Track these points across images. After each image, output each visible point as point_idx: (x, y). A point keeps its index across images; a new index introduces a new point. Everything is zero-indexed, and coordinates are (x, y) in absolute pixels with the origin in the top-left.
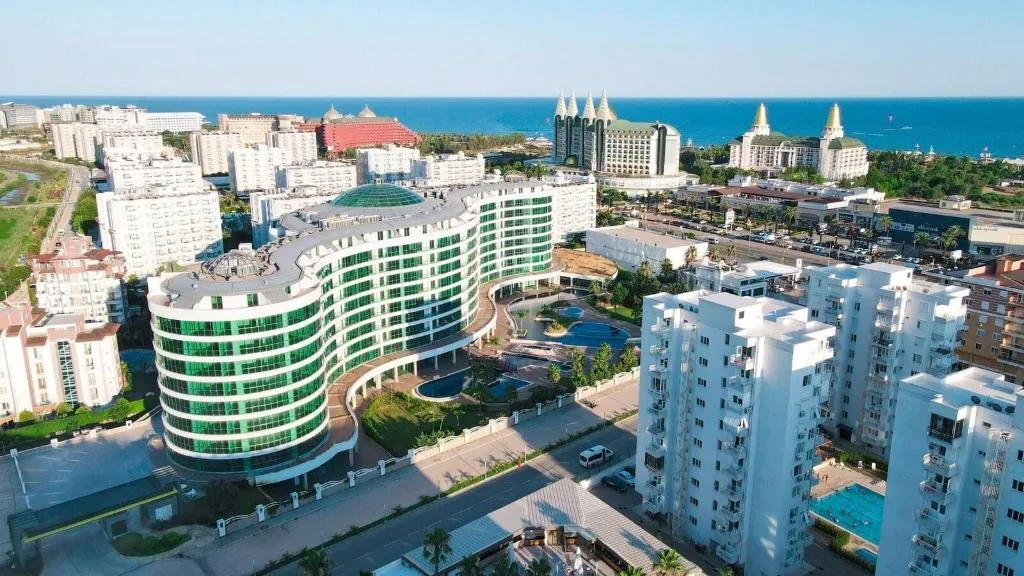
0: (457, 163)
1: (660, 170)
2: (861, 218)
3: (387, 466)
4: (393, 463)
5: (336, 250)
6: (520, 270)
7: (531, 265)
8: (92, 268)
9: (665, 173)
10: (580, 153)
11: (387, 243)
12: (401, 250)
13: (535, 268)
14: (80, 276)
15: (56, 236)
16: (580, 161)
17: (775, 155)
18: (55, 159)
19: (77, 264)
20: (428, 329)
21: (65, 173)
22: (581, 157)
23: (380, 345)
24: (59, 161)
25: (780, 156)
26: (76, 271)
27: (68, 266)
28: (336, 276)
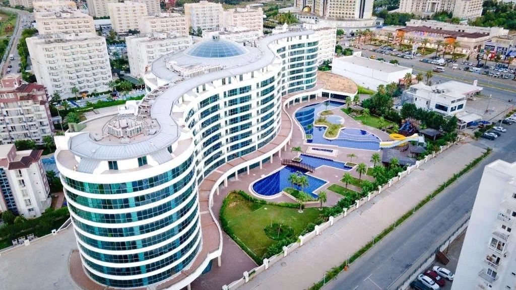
0: (247, 14)
1: (361, 15)
2: (500, 48)
3: (250, 275)
4: (254, 272)
5: (196, 96)
6: (299, 89)
7: (305, 85)
8: (22, 98)
9: (364, 17)
10: (312, 5)
11: (228, 87)
12: (238, 91)
13: (308, 87)
14: (15, 104)
15: (8, 60)
16: (312, 10)
17: (427, 4)
18: (9, 6)
19: (11, 96)
20: (255, 142)
21: (14, 16)
22: (313, 7)
23: (225, 156)
24: (12, 8)
25: (430, 5)
26: (12, 101)
27: (6, 97)
28: (196, 116)
